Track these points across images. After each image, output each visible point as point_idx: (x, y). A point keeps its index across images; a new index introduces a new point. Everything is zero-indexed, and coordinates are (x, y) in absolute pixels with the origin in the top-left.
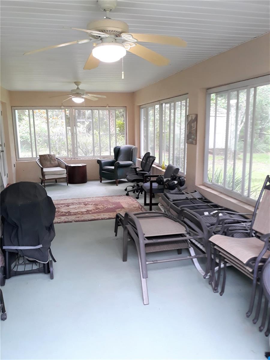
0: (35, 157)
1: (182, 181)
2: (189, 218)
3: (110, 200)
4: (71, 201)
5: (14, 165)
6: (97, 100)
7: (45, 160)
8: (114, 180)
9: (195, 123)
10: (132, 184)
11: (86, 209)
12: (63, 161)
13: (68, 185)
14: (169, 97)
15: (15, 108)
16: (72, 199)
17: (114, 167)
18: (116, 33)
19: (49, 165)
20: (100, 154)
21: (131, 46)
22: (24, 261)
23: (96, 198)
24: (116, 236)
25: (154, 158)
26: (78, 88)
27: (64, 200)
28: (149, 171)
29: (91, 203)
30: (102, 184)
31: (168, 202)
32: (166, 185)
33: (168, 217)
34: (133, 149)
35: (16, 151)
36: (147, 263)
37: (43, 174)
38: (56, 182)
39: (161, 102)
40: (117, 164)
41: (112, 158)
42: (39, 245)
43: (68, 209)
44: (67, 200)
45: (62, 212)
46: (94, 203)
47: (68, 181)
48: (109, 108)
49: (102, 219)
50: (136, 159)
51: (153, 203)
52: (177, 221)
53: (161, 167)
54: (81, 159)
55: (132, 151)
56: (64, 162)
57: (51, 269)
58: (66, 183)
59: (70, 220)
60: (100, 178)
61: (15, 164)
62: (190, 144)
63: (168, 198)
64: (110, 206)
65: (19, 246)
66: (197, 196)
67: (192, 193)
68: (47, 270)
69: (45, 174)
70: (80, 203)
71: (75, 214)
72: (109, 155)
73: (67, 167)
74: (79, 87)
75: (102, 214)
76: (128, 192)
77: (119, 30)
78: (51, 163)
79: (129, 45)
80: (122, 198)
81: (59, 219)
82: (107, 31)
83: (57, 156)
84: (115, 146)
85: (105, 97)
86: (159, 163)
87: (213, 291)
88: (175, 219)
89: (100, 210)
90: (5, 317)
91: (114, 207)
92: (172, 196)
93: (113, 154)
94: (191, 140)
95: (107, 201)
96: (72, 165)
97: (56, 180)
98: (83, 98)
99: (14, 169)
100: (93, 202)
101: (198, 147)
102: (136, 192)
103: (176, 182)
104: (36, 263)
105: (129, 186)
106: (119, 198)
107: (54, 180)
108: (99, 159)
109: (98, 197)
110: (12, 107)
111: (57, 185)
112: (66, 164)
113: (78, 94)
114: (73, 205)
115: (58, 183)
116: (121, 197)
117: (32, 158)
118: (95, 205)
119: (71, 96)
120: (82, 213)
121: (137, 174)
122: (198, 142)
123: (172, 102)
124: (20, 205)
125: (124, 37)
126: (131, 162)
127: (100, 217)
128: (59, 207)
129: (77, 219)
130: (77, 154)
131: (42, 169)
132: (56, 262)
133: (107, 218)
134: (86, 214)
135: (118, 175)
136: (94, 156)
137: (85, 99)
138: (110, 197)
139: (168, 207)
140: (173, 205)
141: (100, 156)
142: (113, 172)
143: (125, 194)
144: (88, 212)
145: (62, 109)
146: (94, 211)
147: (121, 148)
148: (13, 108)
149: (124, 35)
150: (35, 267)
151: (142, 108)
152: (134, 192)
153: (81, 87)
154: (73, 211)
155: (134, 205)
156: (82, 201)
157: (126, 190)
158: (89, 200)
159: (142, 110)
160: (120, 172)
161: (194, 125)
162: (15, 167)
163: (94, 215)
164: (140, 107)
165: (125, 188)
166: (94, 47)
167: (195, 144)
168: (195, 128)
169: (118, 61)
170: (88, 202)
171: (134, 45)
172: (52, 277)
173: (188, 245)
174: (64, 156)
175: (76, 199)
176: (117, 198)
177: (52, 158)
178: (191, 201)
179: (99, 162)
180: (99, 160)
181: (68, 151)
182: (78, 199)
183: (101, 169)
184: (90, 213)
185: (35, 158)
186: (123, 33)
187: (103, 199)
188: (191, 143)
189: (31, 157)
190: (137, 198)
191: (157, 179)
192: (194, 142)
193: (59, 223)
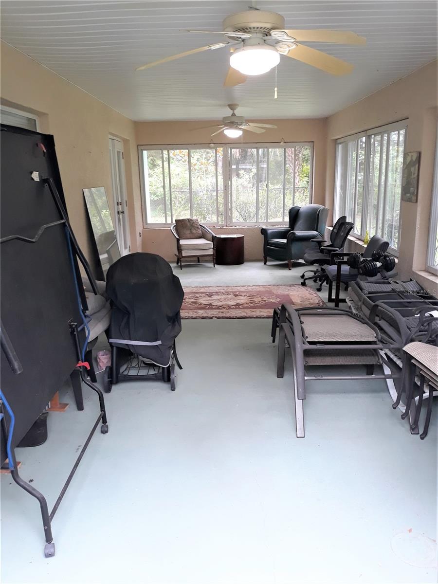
0: (170, 222)
1: (389, 262)
2: (387, 320)
3: (275, 292)
4: (216, 290)
5: (140, 234)
6: (263, 132)
7: (184, 227)
8: (286, 262)
9: (417, 166)
10: (314, 268)
11: (235, 301)
12: (209, 230)
13: (214, 266)
14: (380, 125)
15: (142, 147)
16: (218, 287)
17: (286, 240)
18: (265, 30)
19: (188, 236)
20: (267, 220)
21: (290, 48)
22: (138, 364)
23: (254, 287)
24: (274, 341)
25: (351, 226)
26: (234, 115)
27: (206, 287)
28: (342, 246)
29: (243, 294)
30: (267, 266)
31: (360, 294)
32: (361, 267)
33: (352, 316)
34: (319, 212)
35: (144, 213)
36: (306, 378)
37: (179, 248)
38: (199, 262)
39: (369, 133)
40: (290, 235)
41: (285, 226)
42: (157, 340)
43: (211, 300)
44: (210, 288)
45: (201, 304)
46: (248, 295)
47: (215, 261)
48: (285, 144)
49: (257, 317)
50: (325, 227)
51: (340, 297)
52: (365, 322)
53: (363, 241)
54: (237, 227)
55: (318, 215)
56: (211, 231)
57: (172, 376)
58: (213, 264)
59: (210, 315)
60: (264, 257)
61: (141, 232)
62: (408, 201)
63: (361, 289)
64: (273, 299)
65: (130, 340)
66: (411, 287)
67: (404, 282)
68: (166, 377)
69: (182, 248)
70: (228, 293)
71: (219, 308)
72: (282, 221)
73: (214, 239)
74: (235, 112)
75: (258, 310)
76: (304, 280)
77: (268, 26)
78: (191, 233)
79: (286, 46)
80: (294, 289)
81: (195, 314)
82: (250, 28)
83: (202, 222)
84: (291, 206)
85: (276, 127)
86: (361, 235)
87: (410, 431)
88: (362, 319)
89: (256, 305)
90: (106, 429)
91: (278, 301)
92: (369, 285)
93: (287, 219)
94: (409, 195)
95: (270, 293)
96: (223, 236)
97: (198, 258)
98: (240, 129)
99: (139, 240)
100: (247, 292)
101: (420, 208)
102: (318, 281)
103: (379, 264)
104: (155, 368)
105: (309, 271)
106: (289, 288)
107: (196, 259)
108: (264, 227)
109: (257, 286)
110: (138, 146)
111: (199, 266)
112: (214, 234)
113: (232, 123)
114: (218, 295)
115: (202, 262)
116: (293, 287)
117: (166, 224)
118: (249, 296)
119: (224, 127)
120: (229, 307)
121: (322, 251)
122: (419, 197)
123: (385, 132)
124: (132, 284)
125: (274, 35)
126: (315, 233)
127: (254, 314)
128: (197, 297)
129: (220, 315)
130: (231, 218)
131: (178, 240)
132: (182, 369)
133: (265, 316)
134: (234, 309)
135: (293, 252)
136: (256, 222)
137: (244, 131)
138: (275, 286)
139: (360, 304)
140: (366, 300)
141: (267, 223)
142: (285, 248)
143: (300, 283)
144: (237, 306)
145: (210, 148)
146: (247, 305)
147: (301, 210)
148: (140, 148)
149: (276, 33)
150: (152, 372)
151: (340, 143)
152: (315, 281)
153: (239, 111)
154: (215, 303)
155: (311, 301)
156: (231, 291)
157: (303, 276)
158: (242, 289)
159: (340, 148)
160: (295, 248)
161: (415, 170)
162: (140, 236)
163: (246, 310)
164: (336, 142)
165: (302, 274)
166: (231, 54)
167: (415, 201)
168: (416, 174)
169: (269, 72)
170: (240, 292)
171: (294, 46)
172: (173, 388)
173: (379, 359)
174: (212, 222)
175: (224, 287)
176: (286, 289)
177: (194, 225)
178: (399, 295)
179: (264, 231)
180: (264, 229)
181: (218, 214)
182: (226, 286)
183: (267, 243)
184: (241, 307)
185: (169, 224)
186: (274, 29)
187: (263, 289)
188: (410, 200)
189: (164, 222)
190: (319, 290)
191: (348, 259)
192: (414, 198)
193: (194, 318)
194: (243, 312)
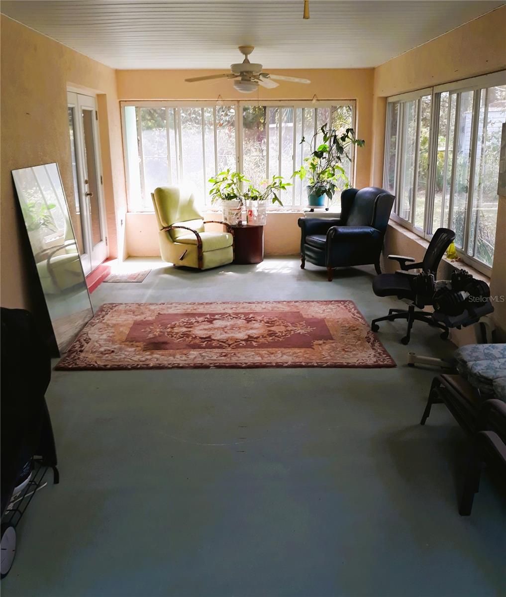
3: (304, 313)
5: (122, 221)
11: (247, 331)
16: (224, 303)
17: (326, 237)
23: (275, 305)
26: (246, 61)
29: (259, 318)
34: (378, 199)
39: (436, 90)
40: (332, 231)
45: (196, 337)
46: (266, 319)
55: (376, 203)
59: (206, 361)
64: (302, 329)
70: (237, 316)
71: (222, 344)
74: (250, 57)
75: (279, 351)
89: (277, 339)
91: (308, 333)
95: (297, 315)
99: (120, 229)
100: (266, 314)
106: (324, 307)
110: (120, 102)
114: (223, 319)
116: (330, 306)
118: (268, 322)
120: (236, 344)
126: (370, 229)
127: (273, 359)
128: (192, 323)
129: (223, 360)
134: (244, 347)
138: (305, 304)
142: (322, 248)
144: (249, 342)
146: (263, 340)
148: (123, 104)
151: (392, 103)
154: (218, 336)
156: (242, 311)
158: (258, 308)
162: (122, 224)
163: (261, 351)
164: (386, 101)
170: (254, 313)
175: (232, 303)
176: (320, 309)
179: (301, 222)
182: (236, 303)
183: (304, 239)
184: (254, 344)
187: (287, 309)
193: (182, 368)
194: (258, 354)
